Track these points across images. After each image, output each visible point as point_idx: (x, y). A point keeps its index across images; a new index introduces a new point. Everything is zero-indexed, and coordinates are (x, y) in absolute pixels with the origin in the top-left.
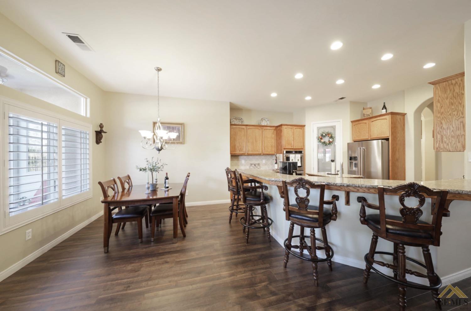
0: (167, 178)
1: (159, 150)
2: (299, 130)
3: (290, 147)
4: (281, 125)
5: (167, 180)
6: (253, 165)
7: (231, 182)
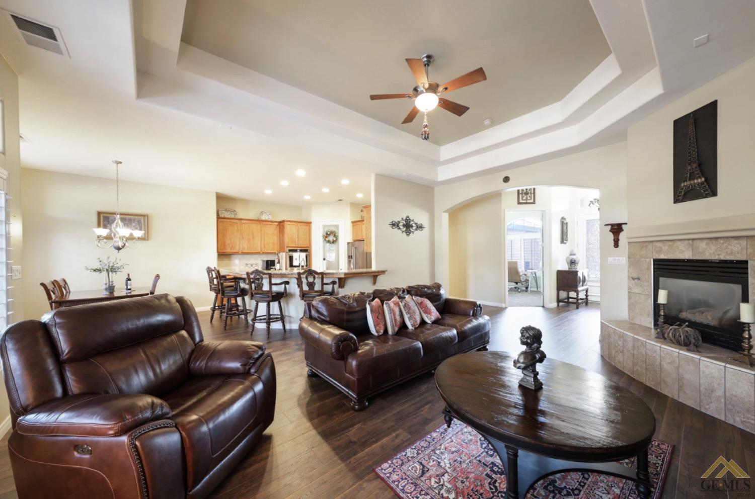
0: (129, 279)
1: (119, 249)
2: (304, 227)
3: (295, 246)
4: (283, 221)
5: (129, 282)
6: (250, 266)
7: (212, 281)
